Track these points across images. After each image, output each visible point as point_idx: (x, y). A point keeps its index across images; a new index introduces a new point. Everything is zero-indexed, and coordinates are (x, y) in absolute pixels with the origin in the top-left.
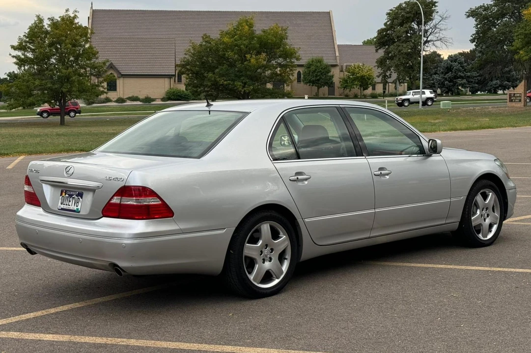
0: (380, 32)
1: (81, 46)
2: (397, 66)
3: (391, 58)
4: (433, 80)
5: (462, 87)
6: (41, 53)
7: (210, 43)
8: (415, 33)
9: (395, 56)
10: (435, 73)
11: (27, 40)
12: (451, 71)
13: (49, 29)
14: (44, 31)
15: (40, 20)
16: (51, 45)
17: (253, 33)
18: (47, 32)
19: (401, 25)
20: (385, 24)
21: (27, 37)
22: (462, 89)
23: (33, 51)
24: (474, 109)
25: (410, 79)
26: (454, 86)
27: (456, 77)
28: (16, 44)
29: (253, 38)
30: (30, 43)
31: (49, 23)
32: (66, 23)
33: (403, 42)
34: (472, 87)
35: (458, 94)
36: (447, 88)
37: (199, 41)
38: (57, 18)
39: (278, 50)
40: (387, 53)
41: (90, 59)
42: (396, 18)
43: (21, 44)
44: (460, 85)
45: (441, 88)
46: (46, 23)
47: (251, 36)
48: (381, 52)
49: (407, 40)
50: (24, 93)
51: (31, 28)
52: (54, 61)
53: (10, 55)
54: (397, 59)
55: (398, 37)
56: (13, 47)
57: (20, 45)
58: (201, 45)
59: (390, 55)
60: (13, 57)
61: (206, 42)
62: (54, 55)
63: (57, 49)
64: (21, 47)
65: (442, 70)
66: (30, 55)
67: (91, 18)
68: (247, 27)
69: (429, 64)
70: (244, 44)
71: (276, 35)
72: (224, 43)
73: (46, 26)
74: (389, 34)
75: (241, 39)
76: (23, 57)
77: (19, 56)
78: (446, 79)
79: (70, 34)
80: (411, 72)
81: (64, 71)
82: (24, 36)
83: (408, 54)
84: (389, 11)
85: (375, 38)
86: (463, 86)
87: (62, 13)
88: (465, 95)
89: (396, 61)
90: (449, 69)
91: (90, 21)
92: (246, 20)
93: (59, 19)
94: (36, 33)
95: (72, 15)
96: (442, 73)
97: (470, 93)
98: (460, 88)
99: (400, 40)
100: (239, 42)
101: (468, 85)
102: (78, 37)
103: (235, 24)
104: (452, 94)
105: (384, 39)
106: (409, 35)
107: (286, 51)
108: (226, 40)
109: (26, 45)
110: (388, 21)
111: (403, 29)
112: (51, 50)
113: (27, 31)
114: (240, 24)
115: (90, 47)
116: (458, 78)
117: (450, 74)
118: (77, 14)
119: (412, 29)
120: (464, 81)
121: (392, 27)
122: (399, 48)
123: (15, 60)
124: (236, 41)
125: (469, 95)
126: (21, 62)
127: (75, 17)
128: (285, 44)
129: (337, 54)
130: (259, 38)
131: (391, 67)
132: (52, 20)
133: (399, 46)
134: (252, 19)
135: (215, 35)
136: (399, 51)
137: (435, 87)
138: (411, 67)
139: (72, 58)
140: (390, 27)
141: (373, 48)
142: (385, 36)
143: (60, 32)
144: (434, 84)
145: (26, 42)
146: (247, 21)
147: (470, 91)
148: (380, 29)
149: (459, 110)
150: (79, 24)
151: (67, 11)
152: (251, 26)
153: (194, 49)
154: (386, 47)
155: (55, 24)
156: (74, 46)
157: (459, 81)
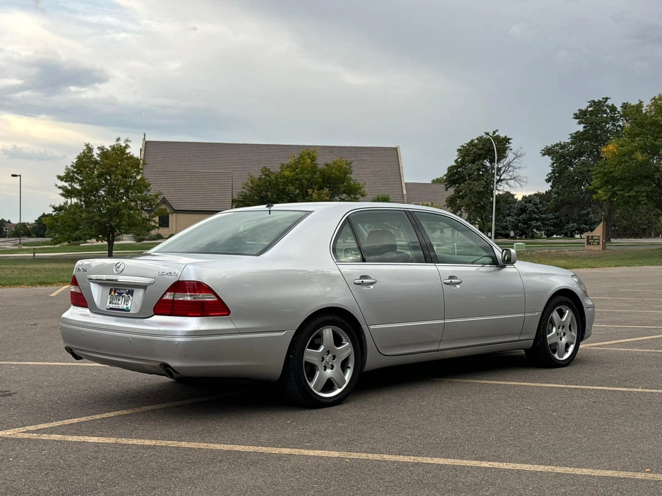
0: (451, 169)
1: (132, 177)
2: (468, 205)
3: (462, 197)
4: (506, 222)
5: (537, 230)
6: (89, 184)
7: (270, 177)
8: (487, 171)
9: (466, 195)
10: (508, 215)
11: (75, 170)
12: (526, 213)
13: (98, 159)
14: (92, 161)
15: (90, 149)
16: (100, 175)
17: (315, 166)
18: (96, 162)
19: (473, 162)
20: (456, 161)
21: (75, 168)
22: (537, 232)
23: (81, 182)
24: (549, 252)
25: (482, 219)
26: (528, 228)
27: (531, 219)
28: (62, 174)
29: (315, 172)
30: (78, 174)
31: (99, 152)
32: (117, 153)
33: (474, 180)
34: (548, 230)
35: (533, 237)
36: (521, 230)
37: (257, 174)
38: (107, 146)
39: (341, 185)
40: (457, 191)
41: (141, 192)
42: (468, 155)
43: (68, 174)
44: (535, 227)
45: (514, 230)
46: (96, 152)
47: (314, 169)
48: (451, 191)
49: (479, 177)
50: (69, 226)
51: (79, 158)
52: (103, 193)
53: (56, 185)
54: (468, 198)
55: (469, 175)
56: (59, 177)
57: (66, 175)
58: (260, 179)
59: (461, 194)
60: (60, 188)
61: (265, 175)
62: (103, 186)
63: (106, 180)
64: (68, 177)
65: (515, 211)
66: (77, 186)
67: (143, 149)
68: (309, 160)
69: (502, 203)
70: (306, 179)
71: (340, 169)
72: (284, 177)
73: (96, 156)
74: (459, 172)
75: (302, 173)
76: (70, 188)
77: (66, 187)
78: (520, 221)
79: (120, 165)
80: (482, 212)
81: (113, 203)
82: (72, 166)
83: (479, 193)
84: (460, 148)
85: (445, 175)
86: (538, 228)
87: (113, 143)
88: (540, 238)
89: (466, 200)
90: (523, 210)
91: (143, 153)
93: (110, 149)
94: (85, 162)
95: (123, 145)
96: (516, 214)
97: (546, 237)
98: (534, 230)
99: (471, 178)
100: (300, 176)
101: (543, 228)
102: (129, 168)
103: (297, 156)
104: (526, 237)
105: (454, 177)
106: (481, 173)
107: (350, 187)
108: (286, 173)
109: (74, 176)
110: (459, 158)
111: (475, 167)
112: (100, 181)
113: (75, 161)
114: (302, 157)
115: (142, 179)
116: (533, 220)
117: (523, 216)
118: (129, 143)
119: (485, 167)
120: (540, 223)
121: (463, 164)
122: (471, 187)
123: (61, 191)
124: (297, 175)
125: (544, 238)
126: (68, 193)
127: (127, 147)
128: (350, 179)
129: (405, 192)
130: (322, 172)
131: (462, 206)
132: (102, 149)
133: (470, 184)
134: (314, 152)
135: (275, 168)
136: (471, 190)
137: (508, 230)
138: (483, 207)
139: (122, 191)
140: (460, 164)
141: (443, 186)
142: (456, 173)
143: (110, 163)
144: (507, 226)
145: (73, 172)
146: (309, 154)
147: (545, 234)
148: (450, 166)
149: (534, 253)
150: (131, 154)
151: (118, 140)
152: (313, 159)
153: (252, 182)
154: (457, 185)
155: (104, 154)
156: (125, 177)
157: (534, 223)
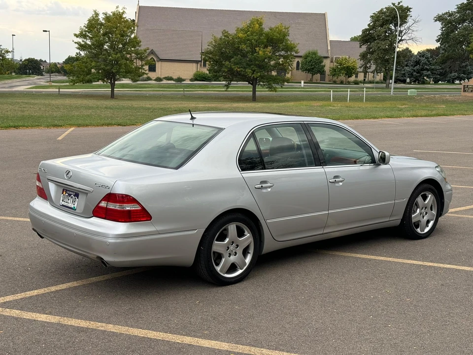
0: (364, 31)
1: (127, 36)
2: (376, 60)
3: (372, 53)
4: (404, 71)
5: (427, 78)
6: (96, 41)
7: (228, 37)
8: (392, 33)
9: (375, 51)
10: (407, 66)
11: (87, 29)
12: (420, 65)
13: (103, 22)
14: (99, 23)
15: (97, 14)
16: (105, 34)
17: (262, 30)
18: (102, 24)
19: (382, 26)
20: (369, 25)
21: (86, 28)
22: (428, 79)
23: (91, 38)
24: (434, 97)
25: (386, 70)
26: (421, 76)
27: (423, 69)
28: (78, 33)
29: (262, 34)
30: (89, 32)
31: (103, 17)
32: (116, 17)
33: (382, 40)
34: (435, 78)
35: (424, 83)
36: (415, 78)
37: (219, 35)
38: (110, 13)
39: (281, 45)
40: (368, 48)
41: (134, 47)
42: (378, 21)
43: (81, 32)
44: (425, 75)
45: (410, 77)
46: (101, 17)
47: (261, 32)
48: (364, 48)
49: (386, 38)
50: (83, 71)
51: (90, 21)
52: (107, 48)
53: (73, 41)
54: (376, 54)
55: (378, 36)
56: (75, 35)
57: (80, 34)
58: (221, 39)
59: (371, 50)
60: (76, 43)
61: (225, 36)
62: (107, 42)
63: (109, 38)
64: (82, 35)
65: (412, 63)
66: (89, 42)
67: (137, 12)
68: (257, 25)
69: (402, 58)
70: (255, 39)
71: (280, 32)
72: (239, 38)
73: (101, 19)
74: (371, 33)
75: (252, 35)
76: (83, 43)
77: (80, 42)
78: (414, 70)
79: (119, 26)
80: (387, 64)
81: (114, 56)
82: (84, 26)
83: (385, 50)
84: (372, 15)
85: (360, 36)
86: (428, 76)
87: (114, 10)
88: (429, 84)
89: (375, 55)
90: (417, 63)
91: (137, 15)
92: (256, 19)
93: (111, 14)
94: (93, 24)
95: (121, 11)
96: (412, 65)
97: (433, 83)
98: (425, 78)
99: (380, 38)
100: (250, 38)
101: (431, 76)
102: (125, 29)
103: (248, 22)
104: (419, 83)
105: (366, 38)
106: (387, 34)
107: (287, 46)
108: (240, 35)
109: (86, 34)
110: (371, 23)
111: (383, 30)
112: (104, 39)
113: (87, 22)
114: (252, 23)
115: (135, 37)
116: (424, 70)
117: (418, 67)
118: (125, 10)
119: (390, 29)
120: (429, 72)
121: (374, 28)
122: (379, 45)
123: (77, 46)
124: (249, 36)
125: (432, 84)
126: (82, 47)
127: (123, 13)
128: (287, 40)
129: (329, 48)
130: (267, 35)
131: (371, 60)
132: (106, 14)
133: (378, 43)
134: (262, 19)
135: (232, 31)
136: (379, 48)
137: (405, 76)
138: (387, 61)
139: (121, 46)
140: (372, 27)
141: (357, 44)
142: (368, 34)
143: (112, 25)
144: (404, 74)
145: (85, 31)
146: (258, 20)
147: (433, 81)
148: (364, 29)
149: (423, 97)
150: (127, 18)
151: (117, 7)
152: (260, 24)
153: (215, 41)
154: (369, 44)
155: (108, 18)
156: (122, 36)
157: (425, 72)
